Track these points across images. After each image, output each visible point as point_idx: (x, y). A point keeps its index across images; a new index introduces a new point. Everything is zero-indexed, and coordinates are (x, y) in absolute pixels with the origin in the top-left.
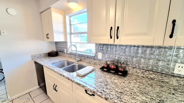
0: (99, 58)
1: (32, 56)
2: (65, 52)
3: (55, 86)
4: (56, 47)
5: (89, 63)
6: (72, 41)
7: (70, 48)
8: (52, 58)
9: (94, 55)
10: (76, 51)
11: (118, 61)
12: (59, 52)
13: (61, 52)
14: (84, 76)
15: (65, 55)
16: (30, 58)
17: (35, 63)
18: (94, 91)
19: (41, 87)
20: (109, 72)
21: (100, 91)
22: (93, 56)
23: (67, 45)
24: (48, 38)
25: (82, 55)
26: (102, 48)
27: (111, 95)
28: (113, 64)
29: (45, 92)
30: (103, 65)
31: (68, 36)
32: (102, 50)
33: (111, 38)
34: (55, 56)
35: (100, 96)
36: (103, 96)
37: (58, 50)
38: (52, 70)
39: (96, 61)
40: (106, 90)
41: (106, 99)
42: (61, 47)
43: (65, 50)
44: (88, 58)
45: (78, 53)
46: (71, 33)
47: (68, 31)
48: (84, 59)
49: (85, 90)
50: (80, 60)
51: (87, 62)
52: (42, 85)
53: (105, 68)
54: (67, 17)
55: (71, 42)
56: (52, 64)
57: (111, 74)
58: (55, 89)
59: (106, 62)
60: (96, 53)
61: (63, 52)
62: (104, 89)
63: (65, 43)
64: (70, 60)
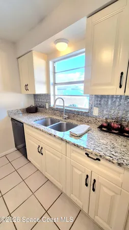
0: (94, 114)
1: (8, 112)
2: (47, 107)
3: (40, 148)
4: (35, 101)
5: (81, 121)
6: (56, 94)
8: (32, 114)
9: (88, 111)
10: (64, 106)
11: (122, 118)
12: (39, 108)
13: (41, 107)
14: (80, 136)
15: (47, 111)
16: (6, 115)
17: (13, 119)
18: (101, 154)
19: (18, 150)
20: (110, 133)
21: (108, 155)
22: (85, 113)
24: (27, 90)
25: (70, 111)
26: (99, 102)
27: (125, 161)
28: (117, 122)
29: (25, 155)
30: (100, 124)
31: (52, 87)
32: (100, 104)
33: (121, 86)
34: (34, 113)
35: (110, 161)
36: (115, 161)
37: (38, 105)
38: (37, 128)
39: (90, 119)
40: (116, 154)
41: (119, 164)
42: (41, 101)
43: (47, 105)
44: (79, 115)
45: (65, 108)
46: (55, 83)
48: (74, 116)
49: (86, 154)
50: (68, 118)
51: (77, 120)
52: (20, 146)
53: (105, 127)
54: (51, 63)
55: (54, 95)
56: (35, 121)
57: (114, 135)
58: (40, 153)
59: (106, 119)
60: (91, 108)
61: (44, 107)
62: (112, 153)
63: (47, 96)
64: (55, 117)
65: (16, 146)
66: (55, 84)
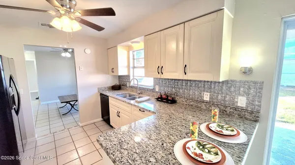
0: (156, 90)
1: (98, 89)
2: (128, 86)
3: (118, 113)
4: (119, 81)
6: (135, 75)
7: (132, 81)
8: (116, 91)
9: (152, 88)
10: (138, 85)
12: (122, 86)
15: (128, 89)
16: (96, 91)
17: (101, 94)
19: (104, 120)
23: (130, 79)
24: (113, 72)
25: (145, 88)
28: (165, 94)
31: (131, 70)
32: (159, 83)
34: (118, 90)
37: (121, 84)
39: (154, 93)
42: (123, 81)
43: (128, 83)
44: (148, 91)
47: (131, 65)
48: (144, 92)
49: (140, 109)
50: (141, 93)
53: (159, 98)
54: (131, 52)
55: (133, 76)
56: (117, 95)
58: (118, 116)
59: (160, 93)
60: (154, 86)
61: (125, 85)
63: (128, 76)
64: (132, 93)
65: (102, 117)
66: (134, 67)
